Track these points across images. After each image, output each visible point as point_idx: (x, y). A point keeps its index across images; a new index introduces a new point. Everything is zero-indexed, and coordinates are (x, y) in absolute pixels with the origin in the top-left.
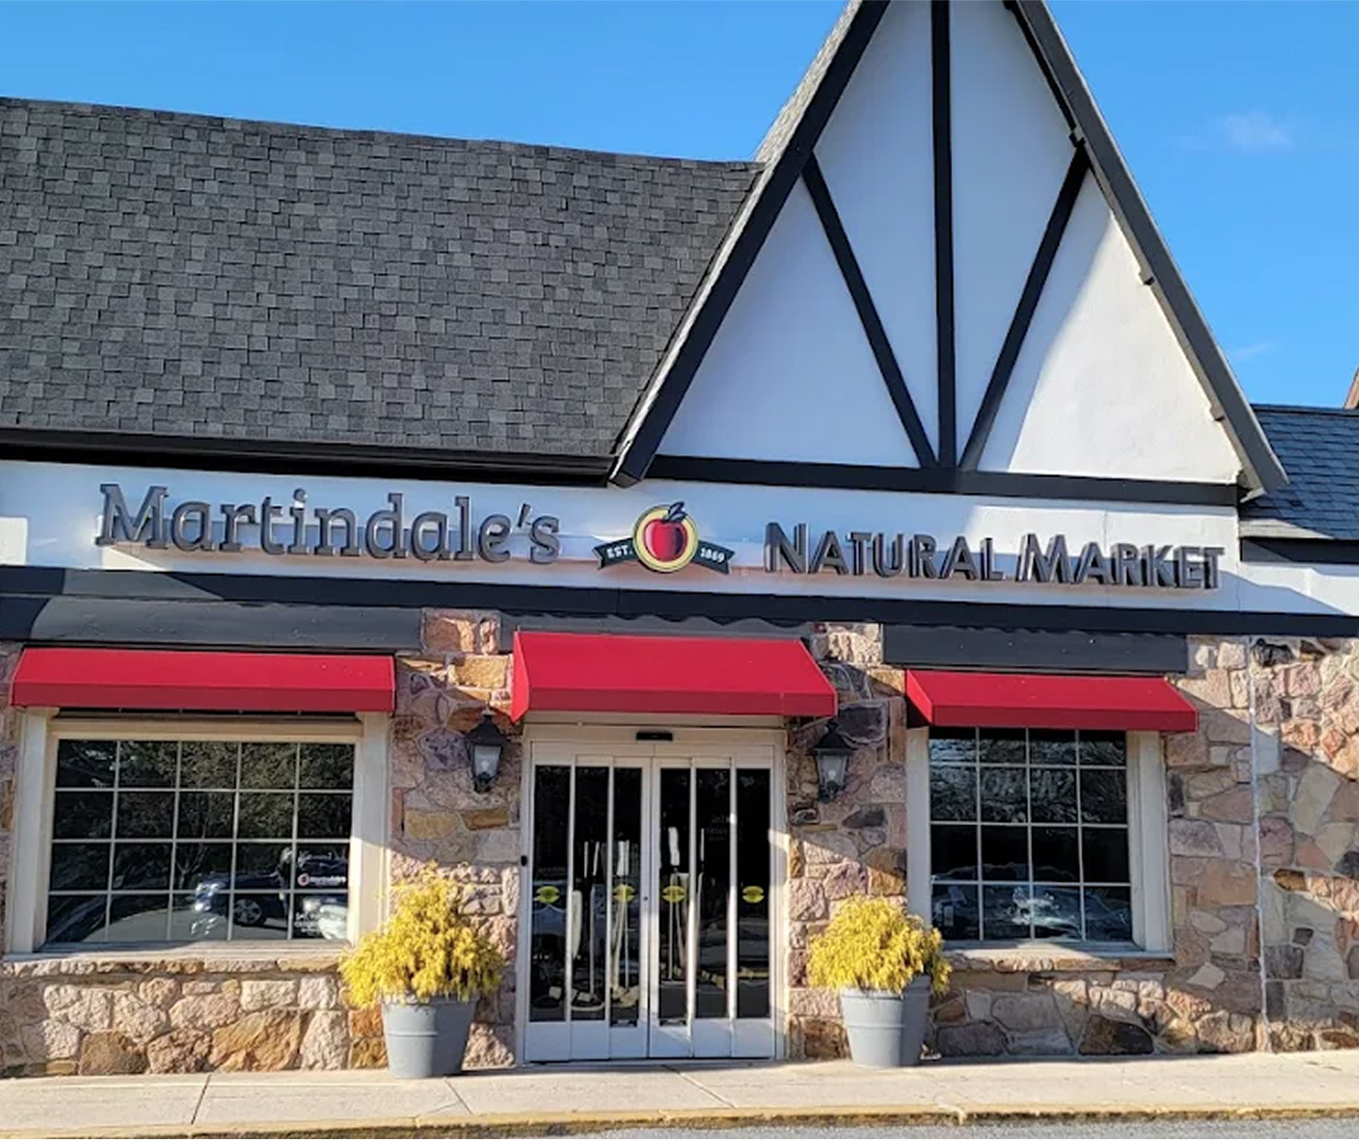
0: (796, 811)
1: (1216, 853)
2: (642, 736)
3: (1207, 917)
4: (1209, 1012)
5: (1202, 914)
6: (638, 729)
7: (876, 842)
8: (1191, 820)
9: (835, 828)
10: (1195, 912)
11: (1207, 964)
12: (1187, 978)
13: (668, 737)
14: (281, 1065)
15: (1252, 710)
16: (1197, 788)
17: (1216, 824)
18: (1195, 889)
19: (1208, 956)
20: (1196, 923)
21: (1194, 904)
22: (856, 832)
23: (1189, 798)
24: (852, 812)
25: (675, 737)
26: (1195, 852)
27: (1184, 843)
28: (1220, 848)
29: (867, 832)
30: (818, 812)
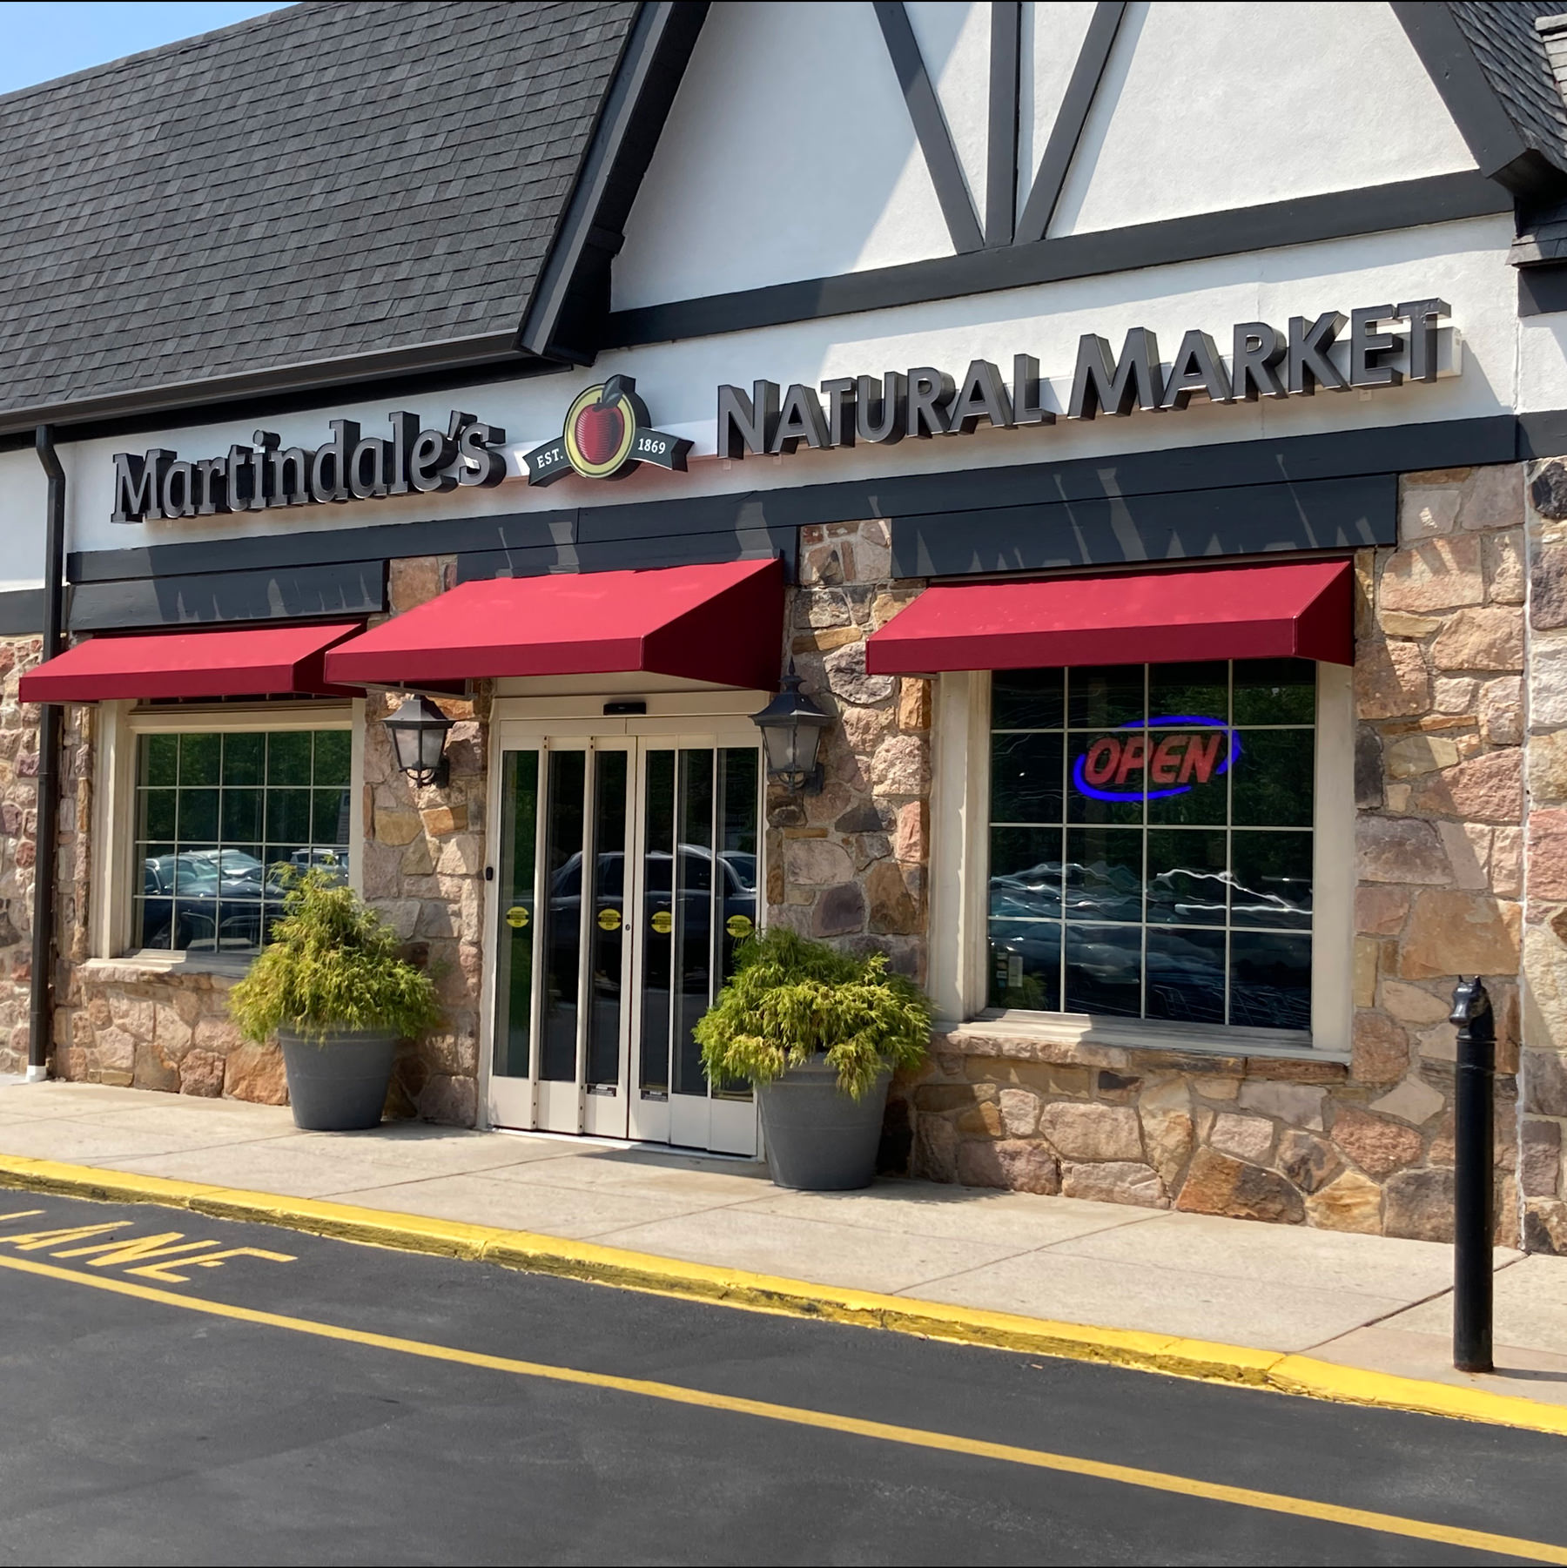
0: (774, 809)
1: (1438, 879)
2: (610, 709)
3: (1412, 993)
4: (1408, 1164)
5: (1403, 987)
6: (605, 700)
7: (877, 854)
8: (1392, 818)
9: (824, 834)
10: (1388, 984)
11: (1412, 1078)
12: (1369, 1101)
13: (639, 708)
14: (275, 1099)
15: (1527, 607)
16: (1408, 759)
17: (1440, 823)
18: (1395, 944)
19: (1416, 1065)
20: (1392, 1005)
21: (1391, 969)
22: (853, 839)
23: (1393, 777)
24: (849, 809)
25: (649, 707)
26: (1396, 875)
27: (1377, 859)
28: (1446, 867)
29: (867, 838)
30: (802, 811)
